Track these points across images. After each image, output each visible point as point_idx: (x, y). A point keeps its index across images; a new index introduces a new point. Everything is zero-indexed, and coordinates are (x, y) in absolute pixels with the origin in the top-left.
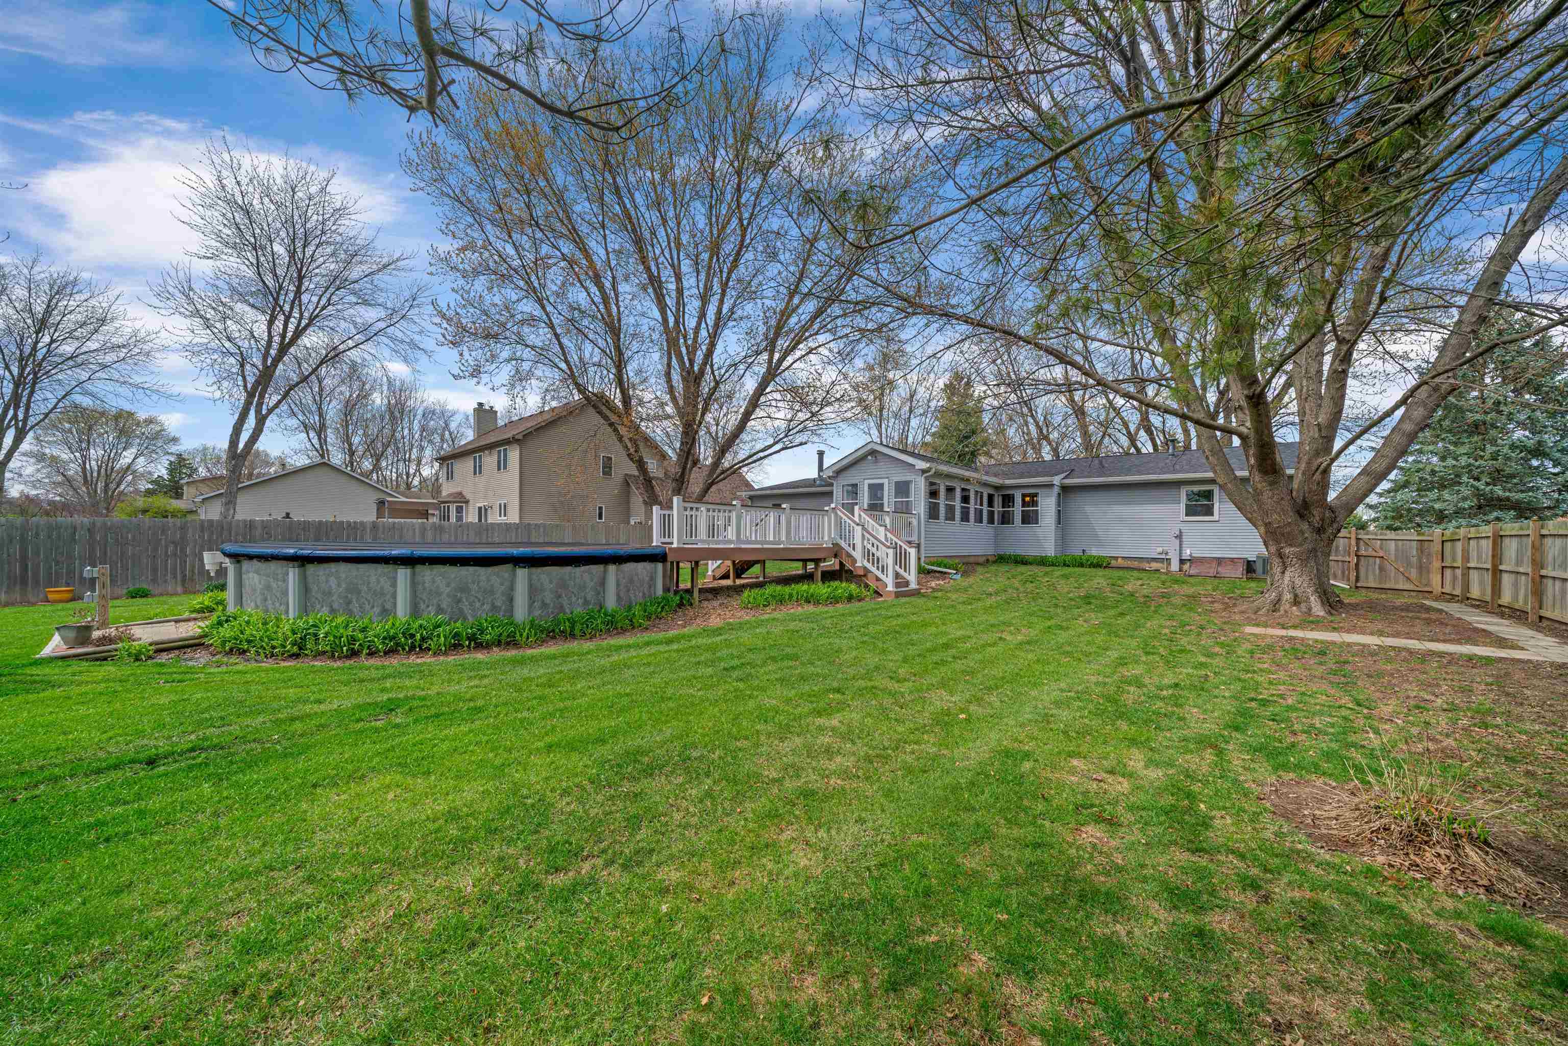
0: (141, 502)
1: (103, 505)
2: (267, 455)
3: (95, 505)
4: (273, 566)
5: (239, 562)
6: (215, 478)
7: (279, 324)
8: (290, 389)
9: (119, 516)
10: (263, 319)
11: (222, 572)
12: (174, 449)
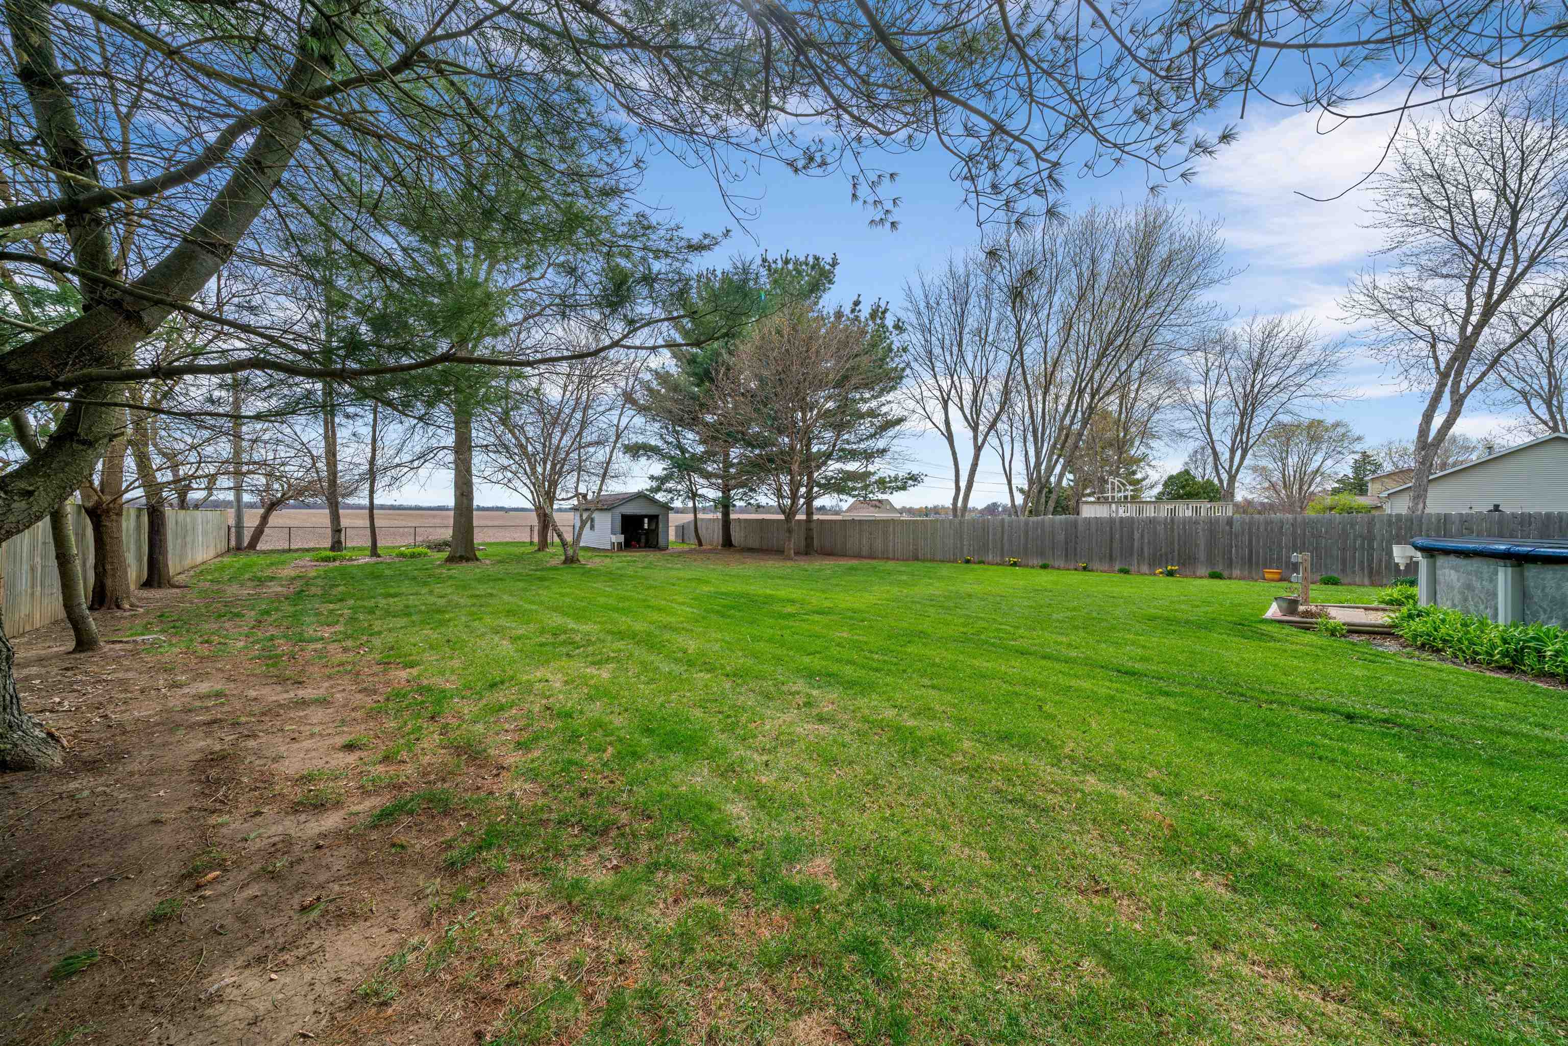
0: (1329, 501)
1: (1298, 504)
2: (1466, 439)
3: (1292, 504)
4: (1474, 564)
5: (1432, 556)
6: (1401, 472)
7: (1483, 284)
8: (1500, 355)
9: (1310, 513)
10: (1460, 287)
11: (1412, 566)
12: (1358, 447)
